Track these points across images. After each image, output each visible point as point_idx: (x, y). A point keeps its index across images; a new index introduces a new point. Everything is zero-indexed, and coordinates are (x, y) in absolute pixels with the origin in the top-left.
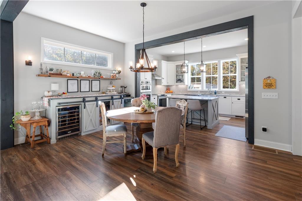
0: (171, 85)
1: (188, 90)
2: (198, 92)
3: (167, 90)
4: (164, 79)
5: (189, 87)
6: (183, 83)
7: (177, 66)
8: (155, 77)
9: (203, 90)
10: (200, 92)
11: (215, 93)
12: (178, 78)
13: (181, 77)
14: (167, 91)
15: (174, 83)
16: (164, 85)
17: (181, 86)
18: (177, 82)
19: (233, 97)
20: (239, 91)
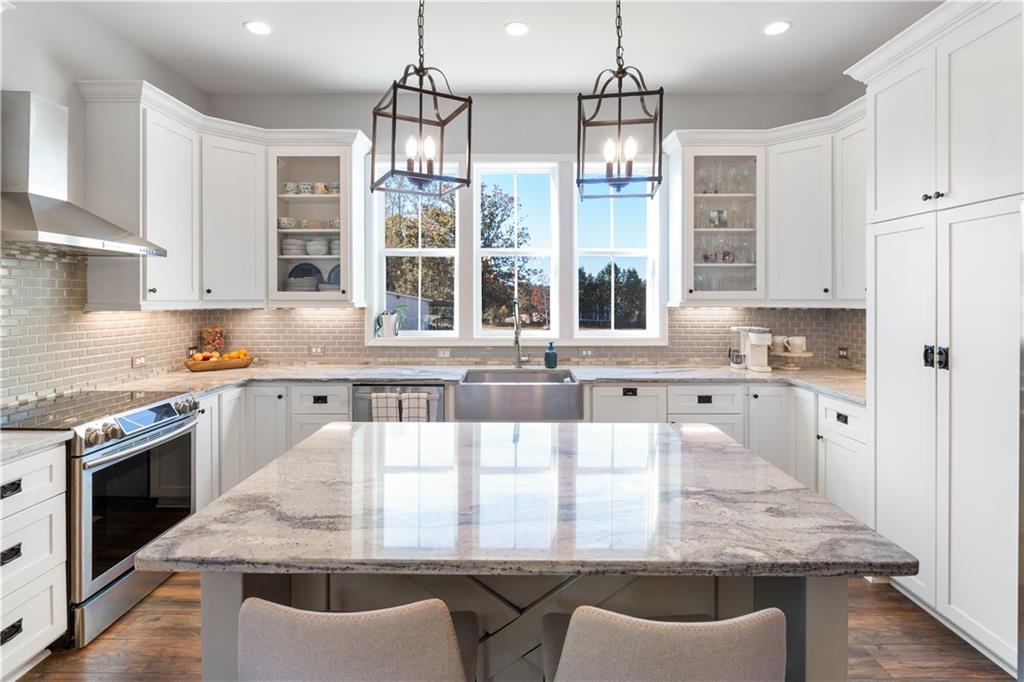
0: (236, 311)
1: (371, 341)
2: (441, 354)
3: (200, 343)
4: (162, 253)
5: (379, 322)
6: (337, 295)
7: (290, 169)
8: (33, 226)
9: (472, 338)
10: (453, 355)
11: (551, 359)
12: (295, 255)
13: (316, 252)
14: (199, 356)
15: (263, 297)
16: (175, 313)
17: (316, 313)
18: (283, 286)
19: (673, 389)
20: (665, 343)
